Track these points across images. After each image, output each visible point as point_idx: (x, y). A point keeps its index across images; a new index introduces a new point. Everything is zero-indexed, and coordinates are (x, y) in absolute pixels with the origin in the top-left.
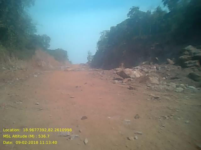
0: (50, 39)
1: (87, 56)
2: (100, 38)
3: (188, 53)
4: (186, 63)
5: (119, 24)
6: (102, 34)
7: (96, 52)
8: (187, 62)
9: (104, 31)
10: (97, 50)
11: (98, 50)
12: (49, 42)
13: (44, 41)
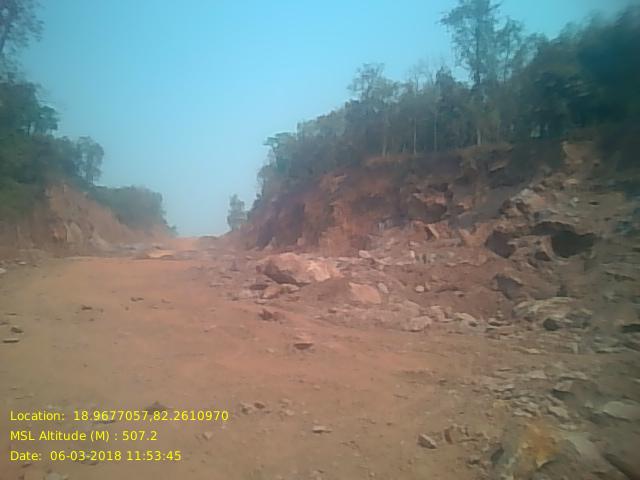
0: (102, 154)
1: (227, 214)
2: (269, 155)
3: (519, 214)
4: (510, 243)
5: (324, 117)
6: (276, 145)
7: (256, 202)
8: (515, 242)
9: (278, 135)
10: (258, 196)
11: (261, 194)
12: (100, 161)
13: (81, 157)
